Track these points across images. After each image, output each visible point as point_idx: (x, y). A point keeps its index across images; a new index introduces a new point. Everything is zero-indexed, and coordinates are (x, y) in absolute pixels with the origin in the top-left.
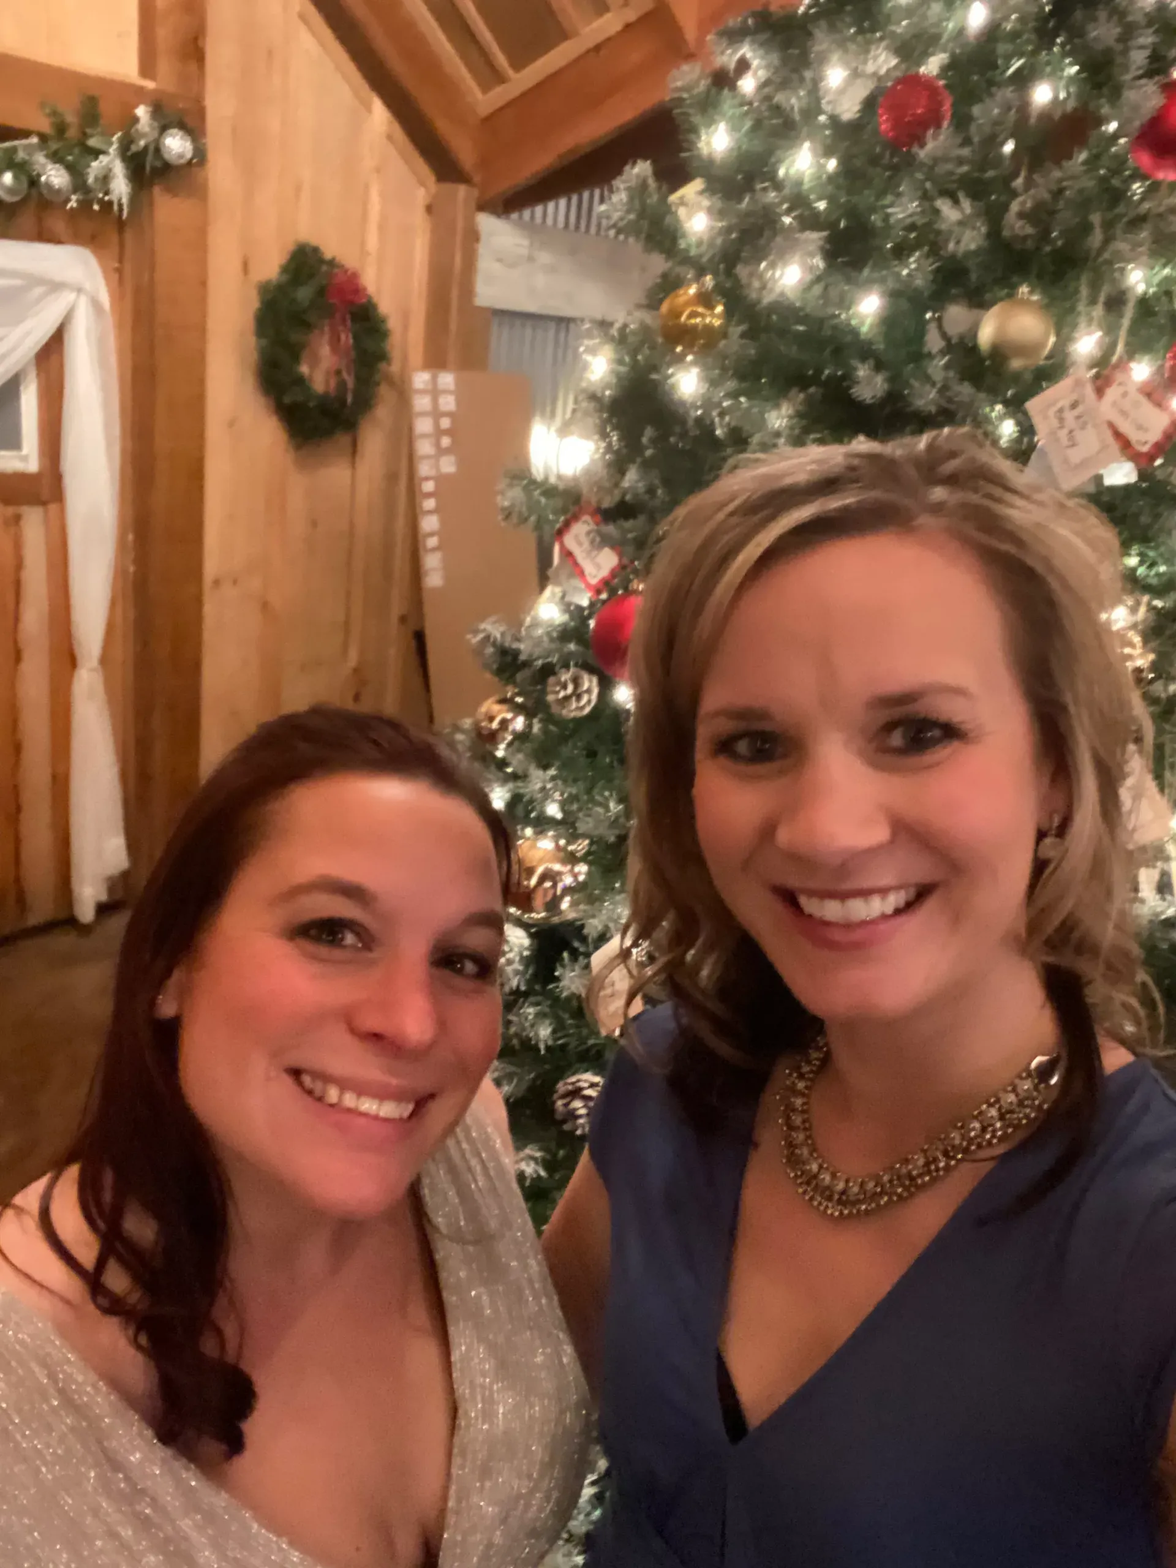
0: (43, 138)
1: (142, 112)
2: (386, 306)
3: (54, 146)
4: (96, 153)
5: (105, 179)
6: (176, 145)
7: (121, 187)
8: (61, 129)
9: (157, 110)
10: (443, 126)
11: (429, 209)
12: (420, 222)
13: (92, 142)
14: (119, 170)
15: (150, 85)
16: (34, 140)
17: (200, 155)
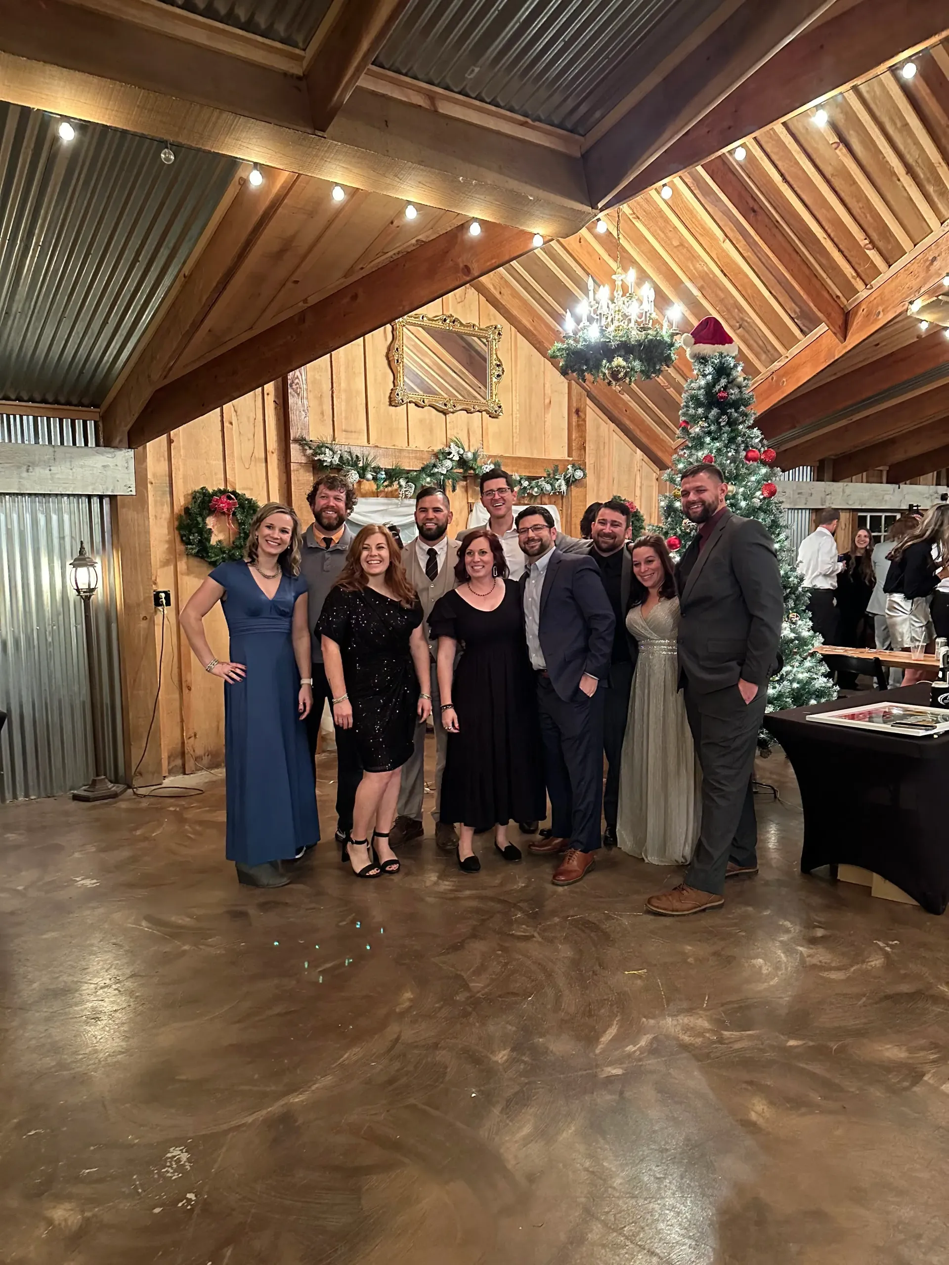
0: (545, 478)
1: (570, 467)
2: (642, 512)
3: (547, 479)
4: (558, 480)
5: (560, 486)
6: (579, 474)
7: (564, 488)
8: (549, 475)
9: (573, 466)
10: (660, 454)
11: (657, 479)
12: (655, 484)
13: (557, 477)
14: (563, 483)
15: (571, 459)
16: (543, 479)
17: (585, 475)
